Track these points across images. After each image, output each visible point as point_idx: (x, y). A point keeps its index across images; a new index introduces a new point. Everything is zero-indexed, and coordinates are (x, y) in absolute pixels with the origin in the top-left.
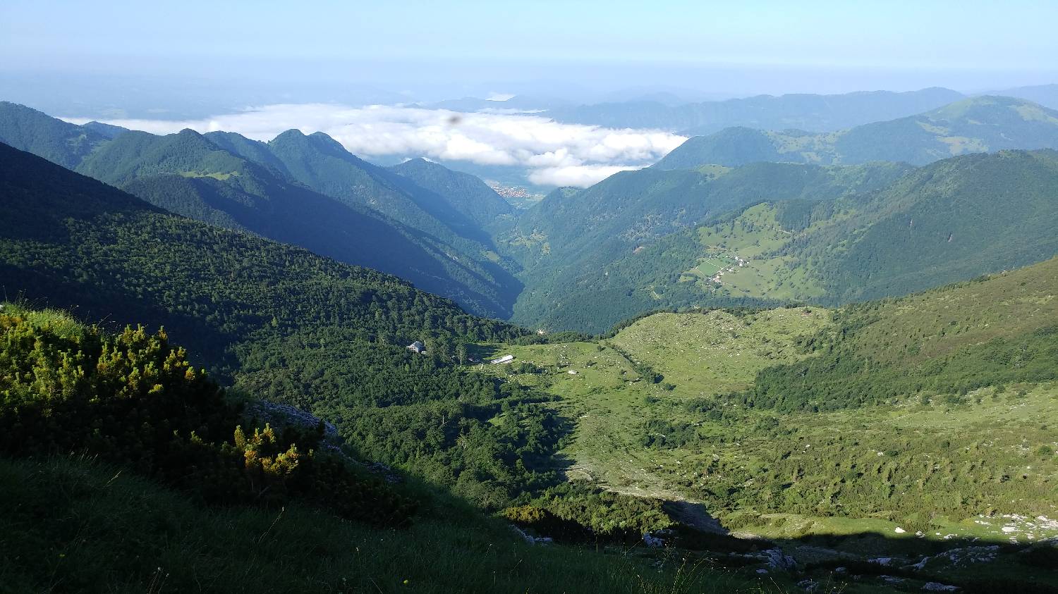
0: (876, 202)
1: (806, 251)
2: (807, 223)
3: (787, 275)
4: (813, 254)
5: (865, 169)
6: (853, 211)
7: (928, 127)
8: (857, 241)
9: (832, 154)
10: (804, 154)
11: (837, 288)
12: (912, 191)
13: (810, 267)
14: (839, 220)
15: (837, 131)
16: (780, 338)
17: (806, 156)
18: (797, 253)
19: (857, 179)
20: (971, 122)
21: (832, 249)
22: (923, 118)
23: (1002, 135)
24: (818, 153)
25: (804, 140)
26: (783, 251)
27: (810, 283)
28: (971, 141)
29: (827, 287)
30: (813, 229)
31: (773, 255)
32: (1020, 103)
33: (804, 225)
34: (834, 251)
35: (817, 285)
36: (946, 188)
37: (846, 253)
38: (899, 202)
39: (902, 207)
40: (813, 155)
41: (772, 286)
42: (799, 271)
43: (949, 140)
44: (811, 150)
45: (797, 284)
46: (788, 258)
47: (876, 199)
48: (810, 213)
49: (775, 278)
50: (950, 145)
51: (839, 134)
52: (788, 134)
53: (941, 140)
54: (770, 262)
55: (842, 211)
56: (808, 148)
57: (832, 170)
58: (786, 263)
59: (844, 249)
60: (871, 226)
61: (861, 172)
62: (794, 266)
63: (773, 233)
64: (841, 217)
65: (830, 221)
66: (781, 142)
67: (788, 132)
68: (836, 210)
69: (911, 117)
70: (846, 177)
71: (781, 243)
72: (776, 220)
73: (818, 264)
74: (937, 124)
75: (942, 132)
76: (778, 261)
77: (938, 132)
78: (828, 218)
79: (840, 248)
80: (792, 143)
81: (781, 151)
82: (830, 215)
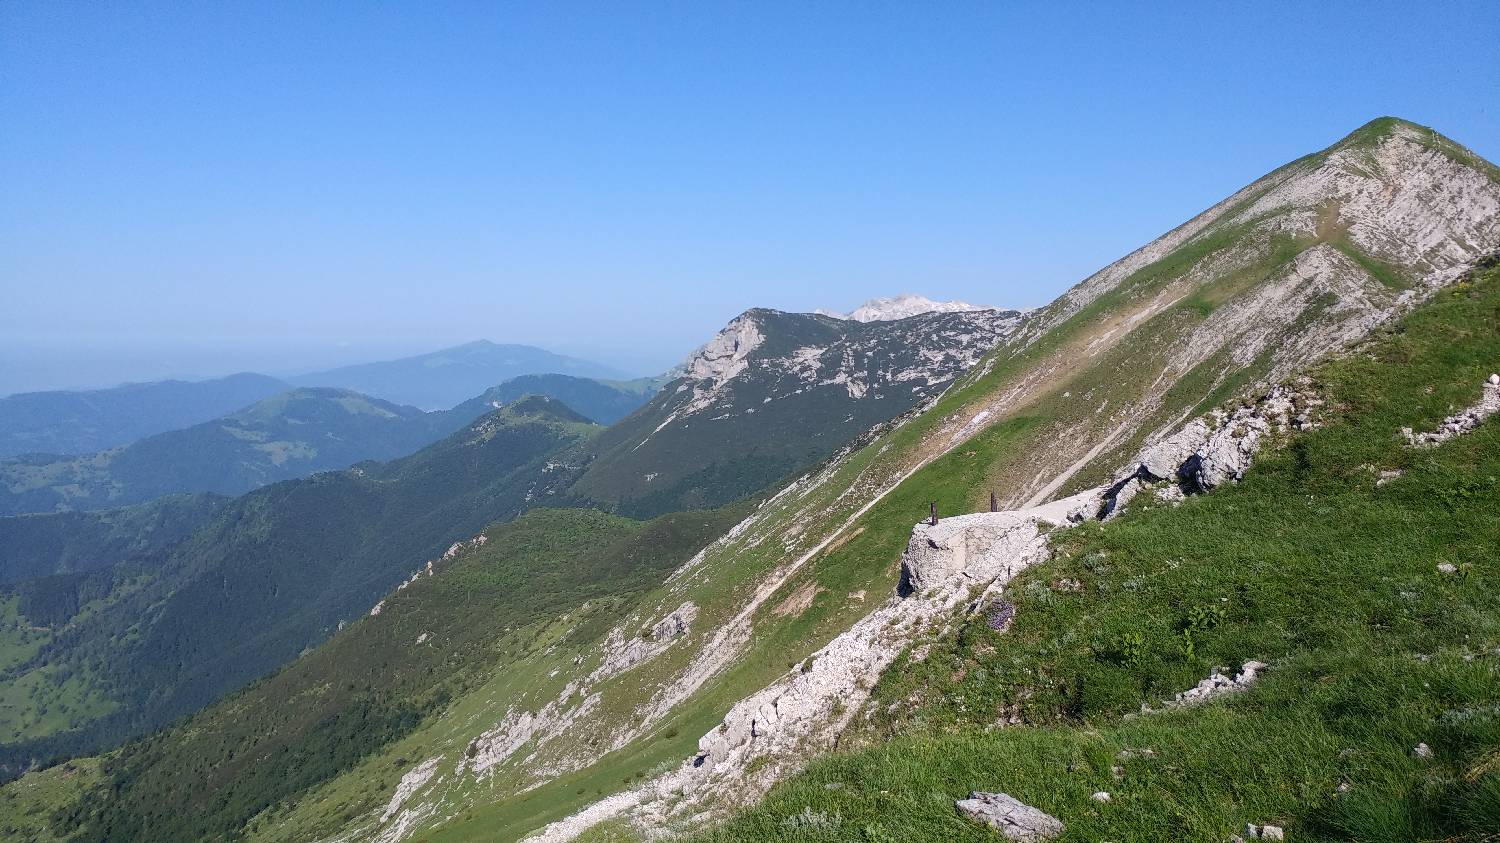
0: (174, 561)
1: (78, 650)
2: (74, 607)
3: (52, 695)
4: (91, 653)
5: (156, 508)
6: (144, 578)
7: (238, 433)
8: (154, 620)
9: (106, 483)
10: (60, 490)
11: (136, 693)
12: (221, 537)
13: (88, 674)
14: (123, 594)
15: (109, 450)
16: (31, 821)
17: (63, 493)
18: (63, 657)
19: (147, 525)
20: (291, 421)
21: (119, 639)
22: (229, 423)
23: (330, 434)
24: (82, 484)
25: (58, 468)
26: (40, 660)
27: (92, 698)
28: (296, 447)
29: (121, 698)
30: (84, 616)
31: (24, 668)
32: (342, 394)
33: (68, 613)
34: (123, 642)
35: (103, 699)
36: (261, 530)
37: (141, 642)
38: (205, 556)
39: (209, 563)
40: (75, 489)
41: (30, 718)
42: (72, 686)
43: (269, 447)
44: (70, 482)
45: (71, 705)
46: (50, 668)
47: (175, 555)
48: (76, 594)
49: (33, 704)
50: (269, 454)
51: (110, 453)
52: (25, 462)
53: (257, 447)
54: (20, 681)
55: (127, 581)
56: (66, 479)
57: (106, 516)
58: (48, 677)
59: (136, 636)
60: (172, 596)
61: (151, 513)
62: (61, 679)
63: (18, 633)
64: (126, 589)
65: (109, 599)
66: (15, 476)
67: (26, 460)
68: (116, 581)
69: (213, 422)
70: (129, 524)
71: (34, 647)
72: (20, 613)
73: (100, 667)
74: (249, 429)
75: (259, 438)
76: (34, 676)
77: (254, 438)
78: (106, 594)
79: (130, 637)
80: (35, 476)
81: (18, 489)
82: (109, 589)
